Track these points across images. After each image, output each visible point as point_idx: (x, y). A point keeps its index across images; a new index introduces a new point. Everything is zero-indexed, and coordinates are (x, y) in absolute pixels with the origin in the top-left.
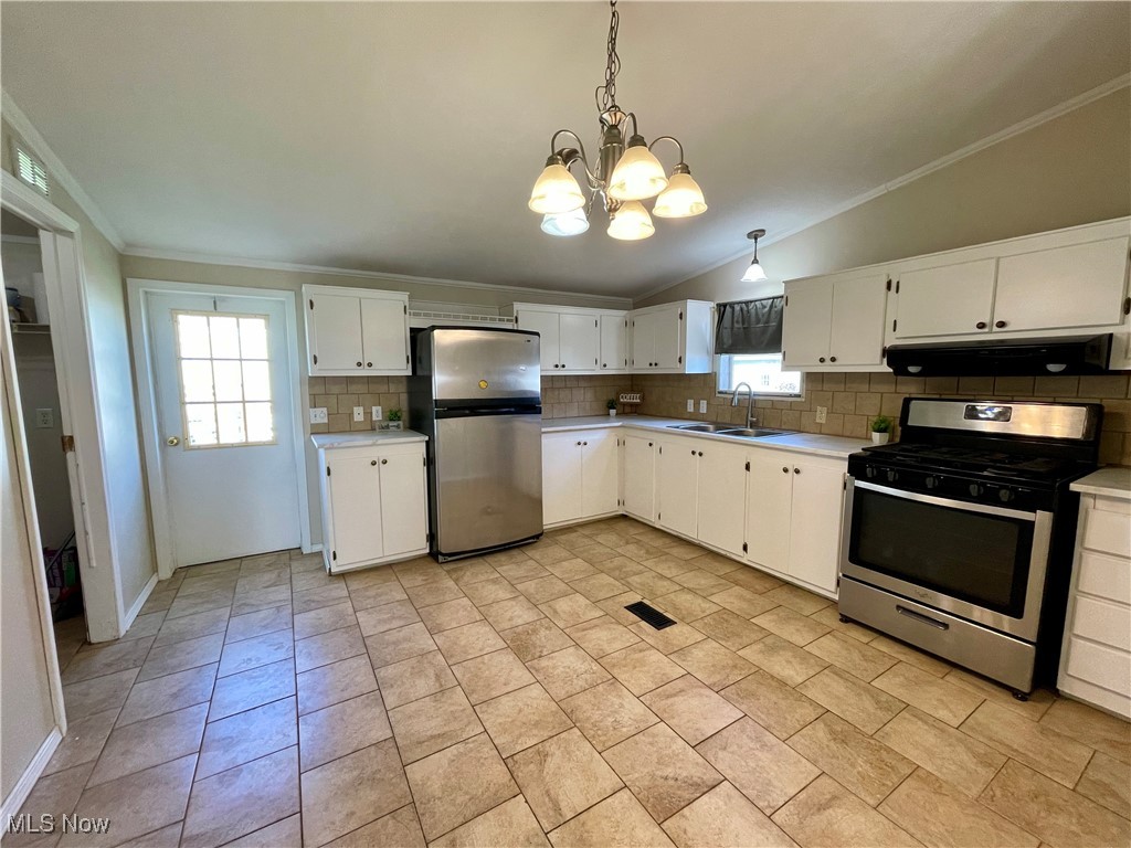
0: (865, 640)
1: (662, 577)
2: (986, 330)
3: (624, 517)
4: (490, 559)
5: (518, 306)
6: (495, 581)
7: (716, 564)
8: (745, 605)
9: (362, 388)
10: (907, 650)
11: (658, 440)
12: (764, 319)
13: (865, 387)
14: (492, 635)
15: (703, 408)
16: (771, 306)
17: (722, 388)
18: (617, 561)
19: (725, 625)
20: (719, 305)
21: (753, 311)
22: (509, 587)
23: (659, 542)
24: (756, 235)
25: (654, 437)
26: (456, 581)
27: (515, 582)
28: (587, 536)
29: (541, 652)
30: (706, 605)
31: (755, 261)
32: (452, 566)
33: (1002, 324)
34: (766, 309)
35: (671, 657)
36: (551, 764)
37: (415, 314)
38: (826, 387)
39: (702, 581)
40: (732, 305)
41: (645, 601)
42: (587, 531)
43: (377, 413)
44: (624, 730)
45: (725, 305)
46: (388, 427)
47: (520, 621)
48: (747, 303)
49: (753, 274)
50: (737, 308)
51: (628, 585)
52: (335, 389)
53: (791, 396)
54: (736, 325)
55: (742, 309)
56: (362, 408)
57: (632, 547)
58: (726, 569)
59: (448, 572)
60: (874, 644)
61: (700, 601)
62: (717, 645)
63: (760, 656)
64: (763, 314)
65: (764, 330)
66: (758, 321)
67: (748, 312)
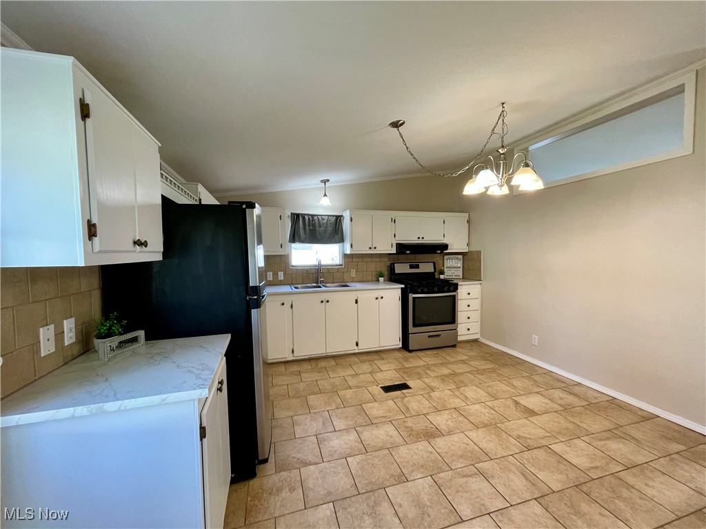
2: (420, 240)
5: (200, 189)
6: (322, 440)
9: (51, 289)
12: (325, 225)
13: (370, 260)
15: (281, 276)
16: (328, 220)
17: (294, 263)
20: (292, 214)
21: (317, 220)
24: (325, 182)
27: (331, 429)
31: (325, 195)
33: (423, 238)
34: (326, 221)
35: (435, 390)
38: (354, 260)
39: (365, 367)
40: (303, 216)
43: (69, 331)
45: (298, 215)
48: (313, 216)
49: (325, 202)
50: (306, 217)
53: (337, 265)
55: (309, 219)
64: (324, 224)
65: (325, 231)
66: (320, 226)
67: (313, 220)
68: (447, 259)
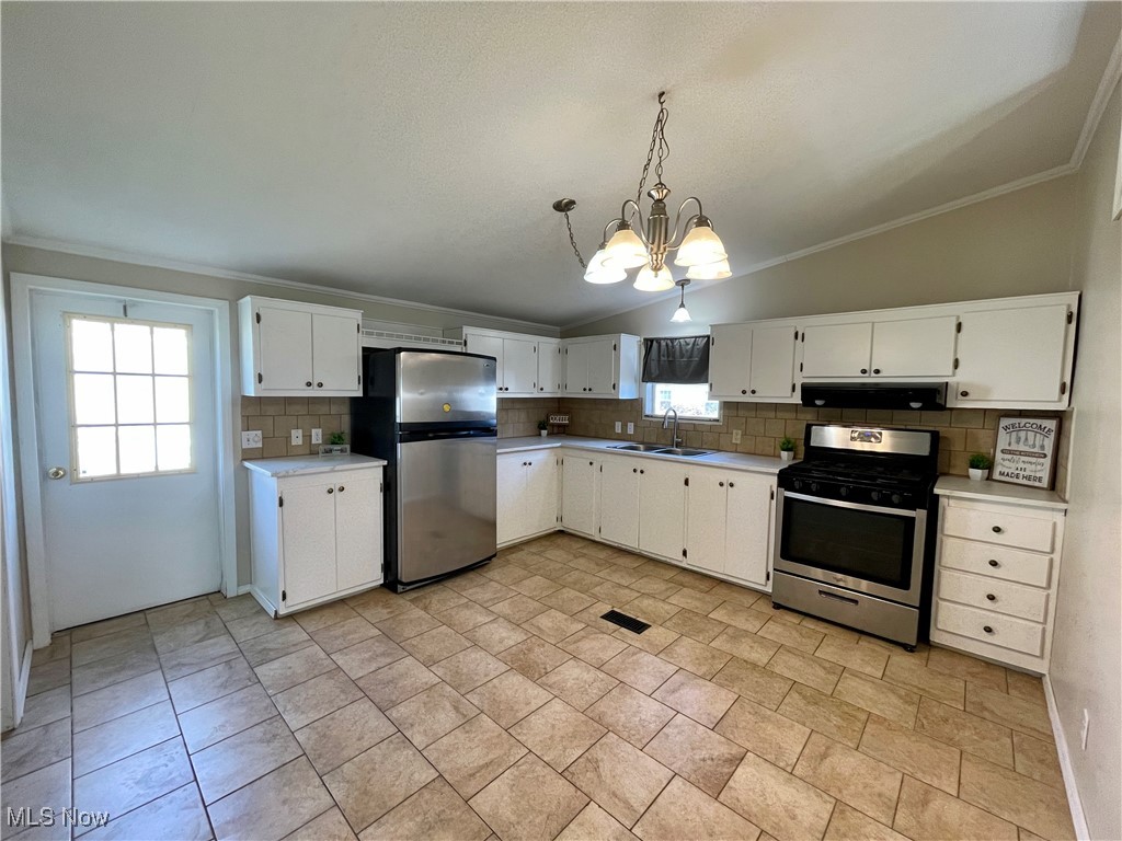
0: (796, 621)
1: (620, 586)
2: (866, 375)
3: (561, 533)
4: (449, 584)
5: (467, 330)
6: (466, 606)
7: (659, 570)
8: (698, 604)
9: (302, 410)
10: (826, 625)
11: (598, 459)
12: (688, 355)
14: (490, 659)
15: (631, 429)
16: (694, 344)
17: (648, 412)
18: (575, 575)
19: (688, 622)
20: (645, 339)
21: (678, 347)
22: (484, 610)
23: (603, 554)
24: (683, 283)
25: (592, 456)
26: (425, 609)
27: (488, 604)
28: (534, 554)
29: (545, 669)
30: (667, 607)
31: (682, 305)
32: (414, 595)
33: (877, 371)
34: (690, 346)
35: (660, 655)
36: (605, 769)
37: (367, 333)
38: (741, 413)
39: (656, 586)
40: (658, 340)
41: (615, 609)
42: (533, 549)
43: (317, 436)
44: (652, 726)
45: (652, 340)
46: (331, 451)
47: (512, 643)
48: (672, 340)
49: (681, 316)
50: (663, 343)
51: (594, 596)
52: (271, 410)
53: (710, 420)
54: (662, 358)
55: (667, 345)
56: (300, 431)
57: (582, 561)
58: (670, 574)
59: (411, 601)
60: (804, 623)
61: (661, 604)
62: (692, 641)
63: (729, 645)
64: (687, 351)
65: (689, 363)
66: (682, 356)
67: (673, 347)
68: (1006, 428)
